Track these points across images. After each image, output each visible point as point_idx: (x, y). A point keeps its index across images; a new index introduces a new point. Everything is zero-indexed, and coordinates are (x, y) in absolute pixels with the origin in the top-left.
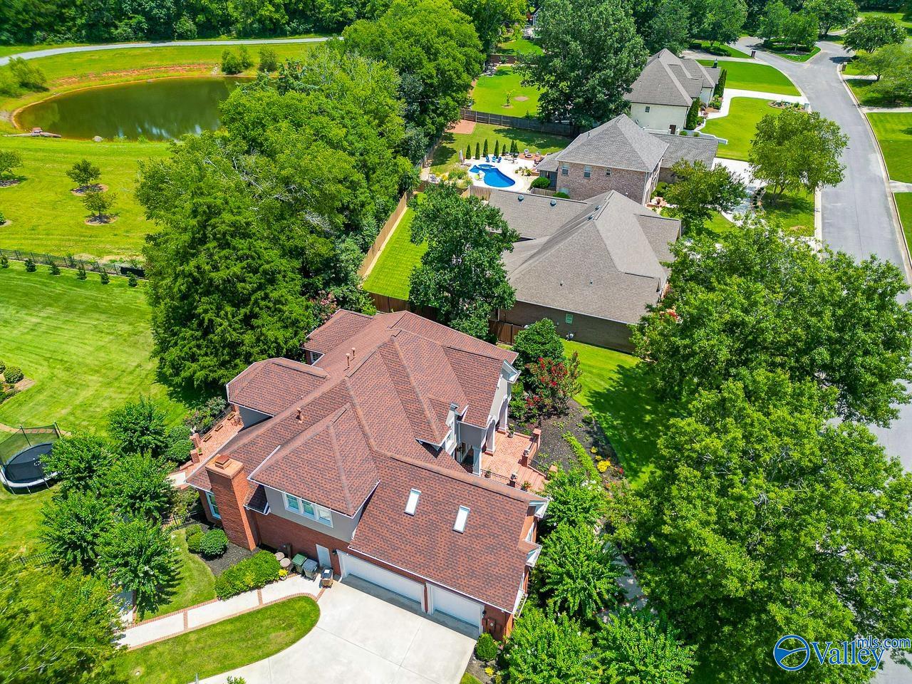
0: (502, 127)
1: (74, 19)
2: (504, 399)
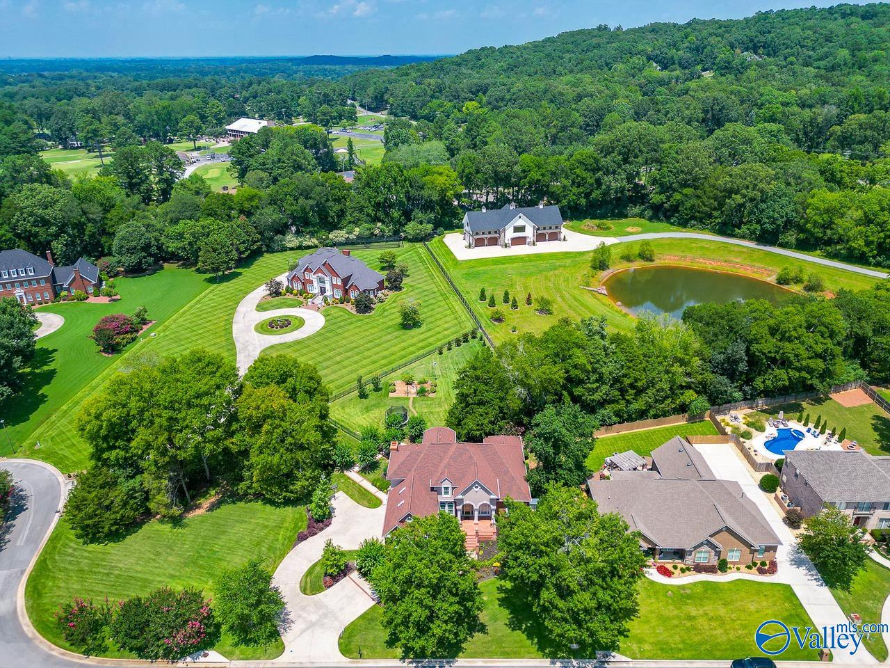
1: (716, 218)
2: (485, 502)
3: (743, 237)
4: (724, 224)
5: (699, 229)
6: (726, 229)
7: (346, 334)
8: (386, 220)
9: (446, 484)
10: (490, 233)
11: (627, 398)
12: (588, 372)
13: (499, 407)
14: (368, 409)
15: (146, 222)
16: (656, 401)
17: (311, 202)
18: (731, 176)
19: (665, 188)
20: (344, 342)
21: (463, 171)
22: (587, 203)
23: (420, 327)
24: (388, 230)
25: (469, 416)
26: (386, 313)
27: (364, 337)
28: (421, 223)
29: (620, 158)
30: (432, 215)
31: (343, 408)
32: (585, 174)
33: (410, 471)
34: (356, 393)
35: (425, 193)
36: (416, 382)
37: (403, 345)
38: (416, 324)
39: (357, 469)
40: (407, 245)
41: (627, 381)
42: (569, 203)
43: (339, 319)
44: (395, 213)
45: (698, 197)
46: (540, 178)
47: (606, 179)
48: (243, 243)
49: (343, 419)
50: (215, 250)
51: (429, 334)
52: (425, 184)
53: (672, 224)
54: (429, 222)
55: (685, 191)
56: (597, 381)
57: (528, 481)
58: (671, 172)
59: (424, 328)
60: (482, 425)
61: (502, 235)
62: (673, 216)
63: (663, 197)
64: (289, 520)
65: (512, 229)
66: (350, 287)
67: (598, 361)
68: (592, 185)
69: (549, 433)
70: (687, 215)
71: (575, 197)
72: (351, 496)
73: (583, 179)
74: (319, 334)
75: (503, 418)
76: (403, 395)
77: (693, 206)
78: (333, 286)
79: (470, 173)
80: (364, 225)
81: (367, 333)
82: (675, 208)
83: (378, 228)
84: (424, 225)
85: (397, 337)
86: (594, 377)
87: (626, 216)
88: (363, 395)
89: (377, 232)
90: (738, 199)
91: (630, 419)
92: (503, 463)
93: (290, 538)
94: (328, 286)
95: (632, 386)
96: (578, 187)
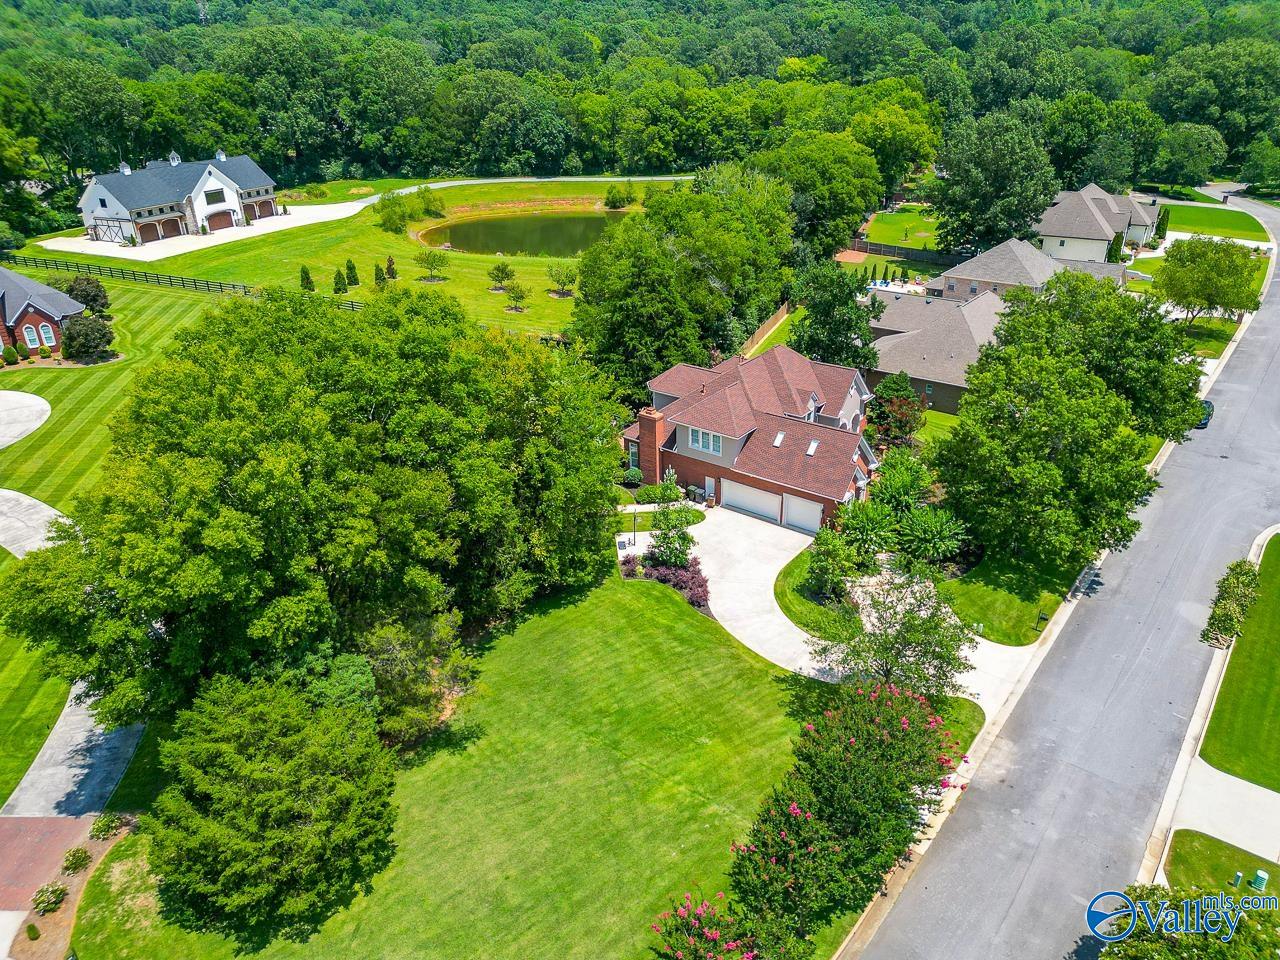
0: (896, 258)
1: (468, 154)
4: (484, 160)
5: (449, 175)
6: (487, 167)
10: (161, 211)
13: (698, 322)
18: (467, 89)
19: (378, 122)
32: (237, 111)
55: (409, 122)
58: (378, 95)
61: (188, 212)
62: (403, 164)
63: (378, 136)
66: (19, 321)
73: (238, 118)
77: (430, 141)
93: (681, 614)
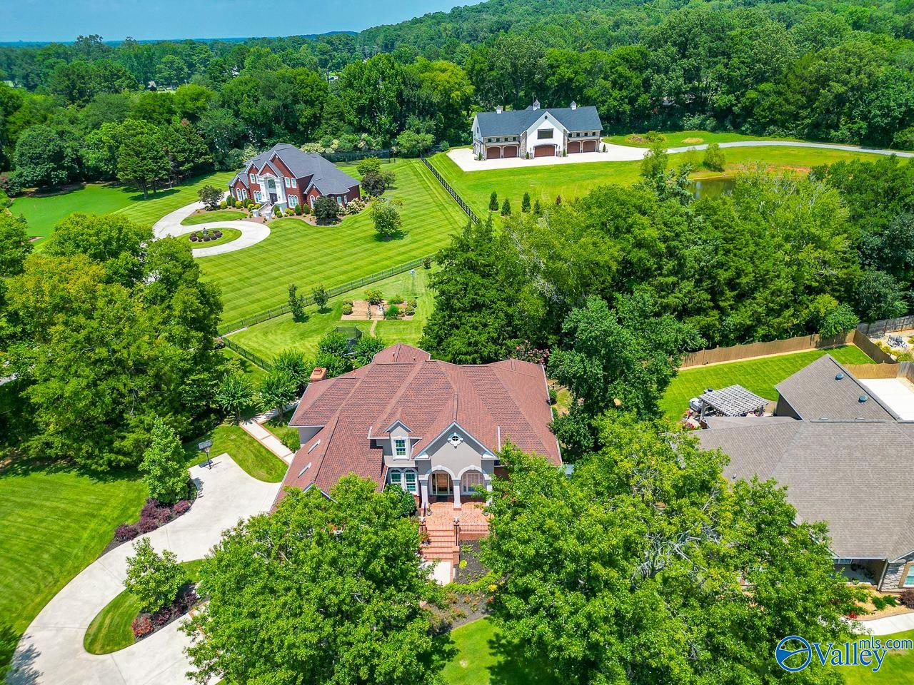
1: (804, 119)
2: (472, 467)
3: (842, 141)
4: (816, 126)
5: (780, 136)
6: (817, 132)
7: (295, 247)
8: (373, 129)
9: (399, 434)
10: (506, 140)
11: (721, 304)
12: (659, 256)
13: (507, 314)
14: (303, 336)
15: (60, 128)
16: (770, 311)
17: (274, 103)
18: (825, 60)
19: (734, 86)
20: (290, 255)
21: (473, 69)
22: (631, 111)
23: (402, 238)
24: (376, 142)
25: (455, 331)
26: (357, 225)
27: (320, 250)
28: (418, 132)
29: (675, 49)
30: (433, 123)
31: (266, 334)
32: (628, 73)
33: (333, 411)
34: (291, 315)
35: (423, 93)
36: (385, 302)
37: (374, 258)
38: (398, 235)
39: (262, 419)
40: (399, 161)
41: (723, 275)
42: (608, 111)
43: (290, 231)
44: (384, 119)
45: (779, 93)
46: (573, 76)
47: (656, 76)
48: (183, 151)
49: (261, 348)
50: (138, 154)
51: (414, 246)
52: (423, 81)
53: (744, 133)
54: (428, 132)
55: (762, 87)
56: (673, 273)
57: (555, 432)
58: (743, 63)
59: (407, 239)
60: (476, 344)
61: (523, 143)
62: (745, 122)
63: (732, 97)
64: (113, 502)
65: (536, 133)
66: (309, 192)
67: (677, 235)
68: (637, 87)
69: (595, 338)
70: (765, 117)
71: (616, 103)
72: (241, 463)
73: (627, 79)
74: (257, 246)
75: (513, 335)
76: (364, 318)
77: (773, 104)
78: (288, 191)
79: (481, 70)
80: (345, 136)
81: (324, 246)
82: (748, 111)
83: (364, 140)
84: (422, 134)
85: (367, 250)
86: (670, 264)
87: (681, 129)
88: (300, 318)
89: (362, 144)
90: (838, 88)
91: (725, 342)
92: (508, 399)
93: (102, 537)
94: (279, 191)
95: (731, 284)
96: (620, 89)
